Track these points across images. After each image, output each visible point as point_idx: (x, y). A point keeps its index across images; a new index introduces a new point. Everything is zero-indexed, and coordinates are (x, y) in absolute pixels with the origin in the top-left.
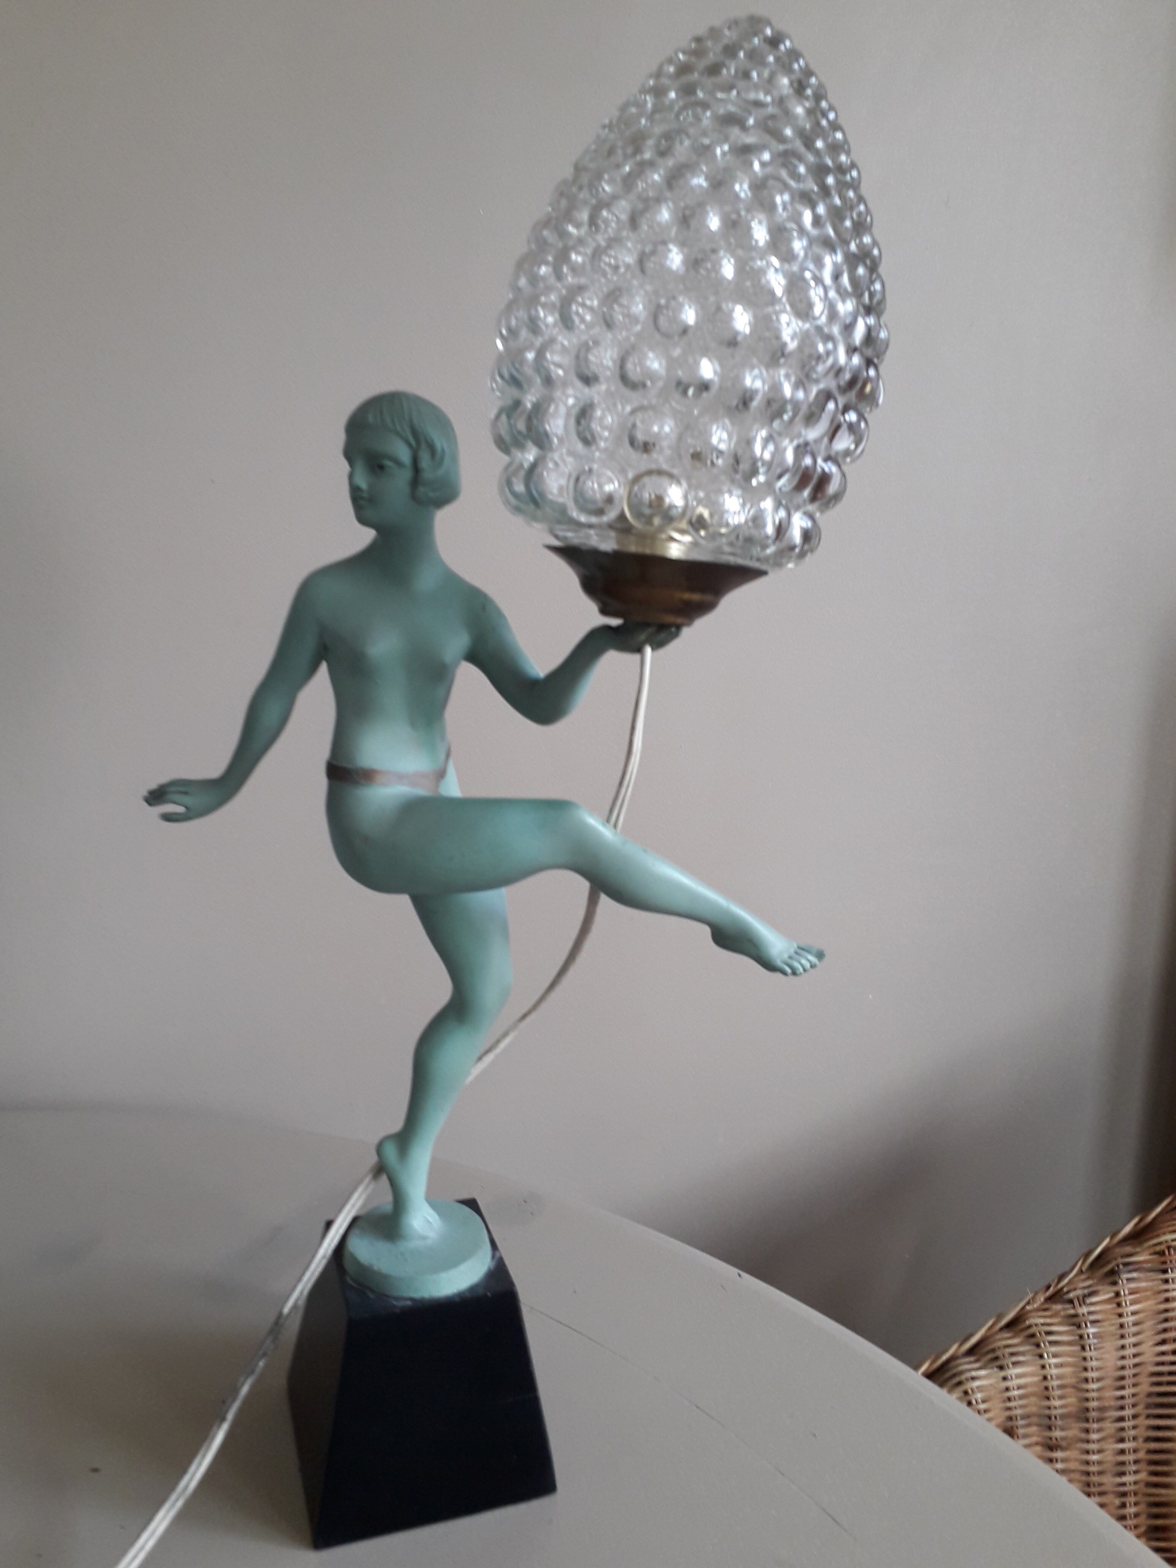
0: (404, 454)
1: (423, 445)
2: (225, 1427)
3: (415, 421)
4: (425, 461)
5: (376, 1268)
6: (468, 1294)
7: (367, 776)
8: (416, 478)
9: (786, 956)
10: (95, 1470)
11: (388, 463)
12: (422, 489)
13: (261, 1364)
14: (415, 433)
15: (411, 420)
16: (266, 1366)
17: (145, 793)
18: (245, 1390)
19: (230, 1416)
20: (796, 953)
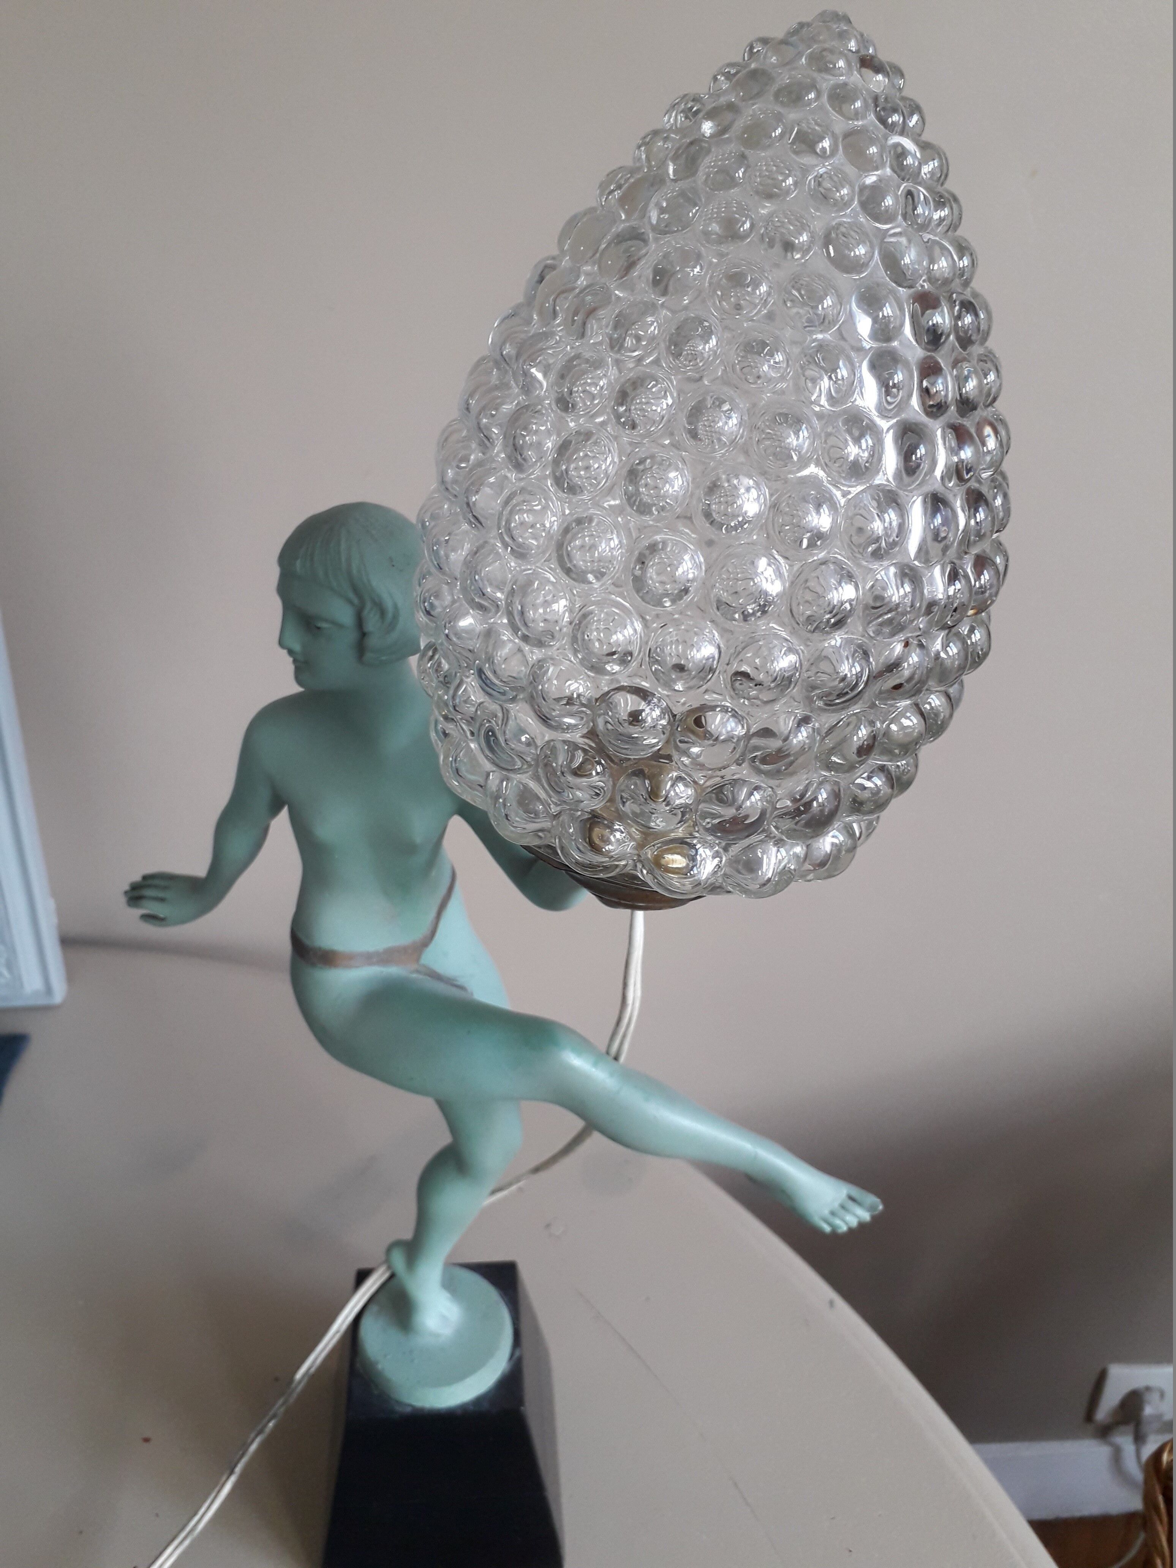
0: (344, 614)
1: (369, 605)
2: (233, 1479)
3: (355, 572)
4: (372, 623)
5: (380, 1367)
6: (472, 1408)
7: (328, 958)
8: (361, 646)
9: (826, 1212)
10: (147, 1440)
11: (324, 625)
12: (368, 656)
13: (271, 1424)
14: (356, 590)
15: (349, 573)
16: (276, 1427)
17: (127, 887)
18: (253, 1447)
19: (238, 1469)
20: (843, 1207)
